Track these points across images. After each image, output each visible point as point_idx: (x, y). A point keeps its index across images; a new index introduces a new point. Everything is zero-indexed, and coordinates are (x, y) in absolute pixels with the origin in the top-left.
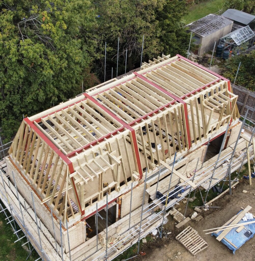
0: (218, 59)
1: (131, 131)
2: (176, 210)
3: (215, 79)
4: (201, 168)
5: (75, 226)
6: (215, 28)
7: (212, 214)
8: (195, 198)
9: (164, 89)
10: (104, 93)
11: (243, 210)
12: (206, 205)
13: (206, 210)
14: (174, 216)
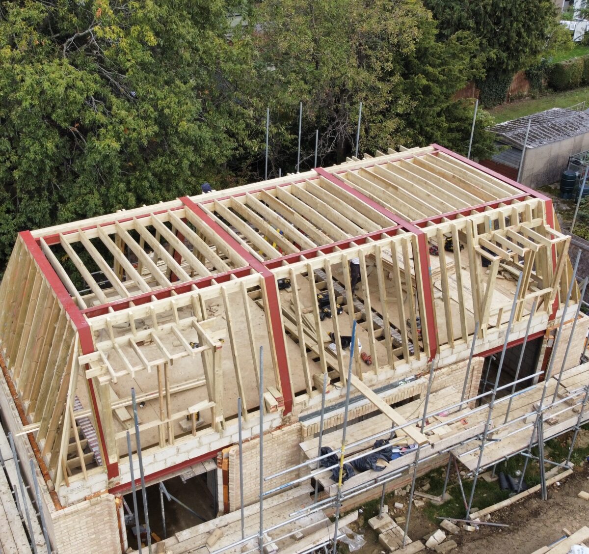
0: (564, 202)
1: (262, 277)
2: (389, 519)
3: (514, 193)
4: (459, 411)
5: (87, 501)
6: (561, 134)
7: (485, 541)
8: (447, 496)
9: (379, 203)
10: (231, 201)
11: (568, 536)
12: (472, 516)
13: (469, 528)
14: (381, 533)
